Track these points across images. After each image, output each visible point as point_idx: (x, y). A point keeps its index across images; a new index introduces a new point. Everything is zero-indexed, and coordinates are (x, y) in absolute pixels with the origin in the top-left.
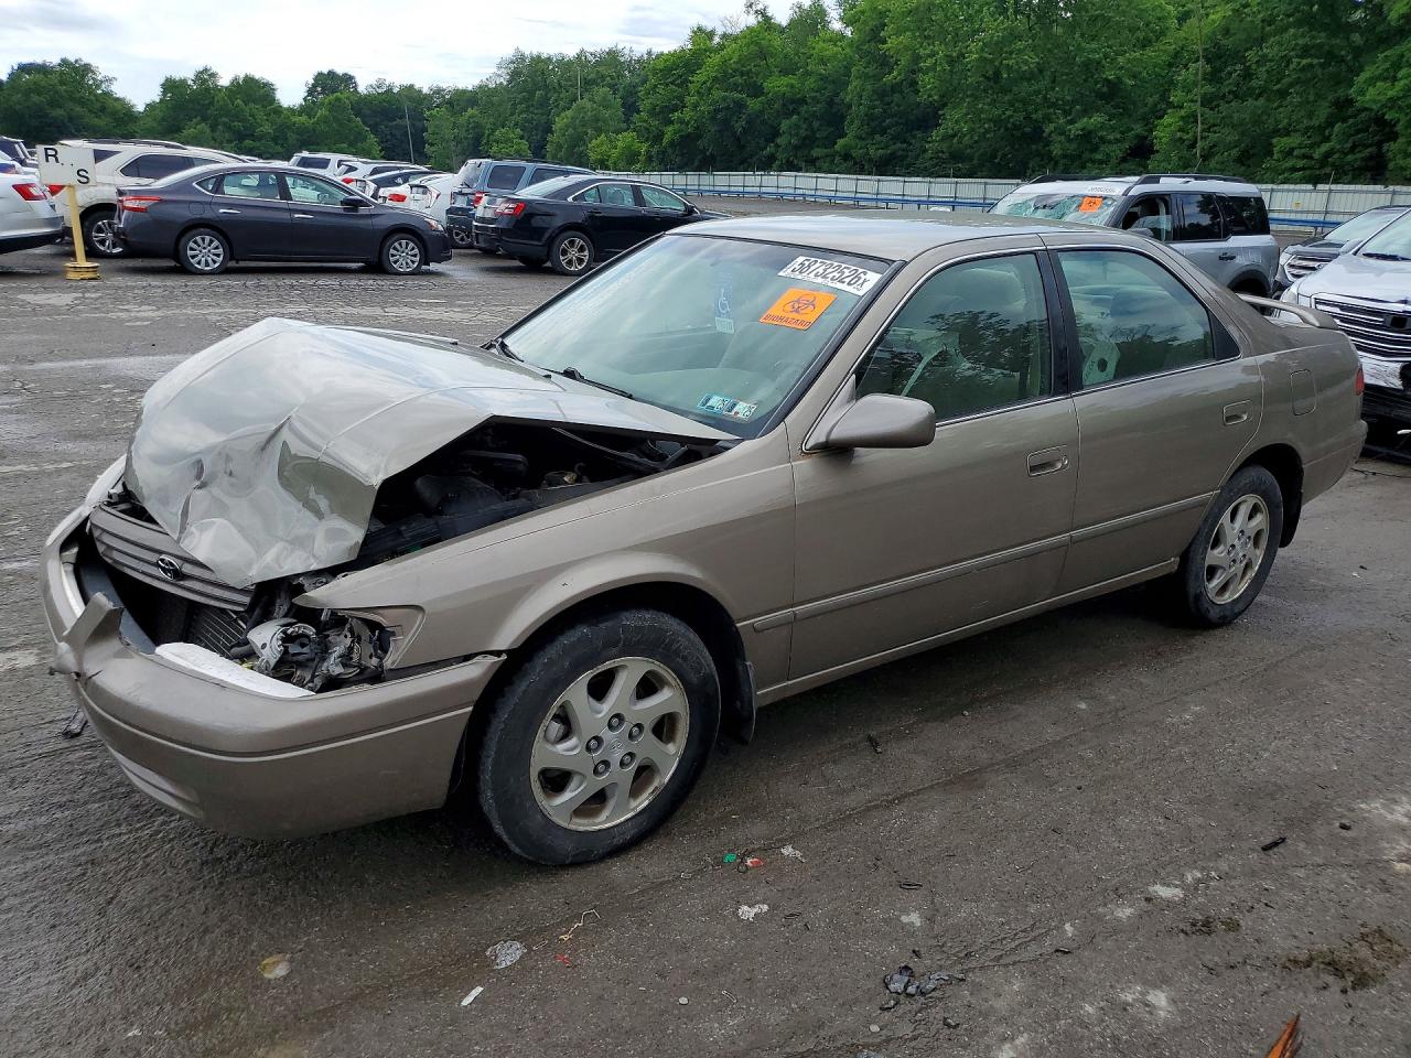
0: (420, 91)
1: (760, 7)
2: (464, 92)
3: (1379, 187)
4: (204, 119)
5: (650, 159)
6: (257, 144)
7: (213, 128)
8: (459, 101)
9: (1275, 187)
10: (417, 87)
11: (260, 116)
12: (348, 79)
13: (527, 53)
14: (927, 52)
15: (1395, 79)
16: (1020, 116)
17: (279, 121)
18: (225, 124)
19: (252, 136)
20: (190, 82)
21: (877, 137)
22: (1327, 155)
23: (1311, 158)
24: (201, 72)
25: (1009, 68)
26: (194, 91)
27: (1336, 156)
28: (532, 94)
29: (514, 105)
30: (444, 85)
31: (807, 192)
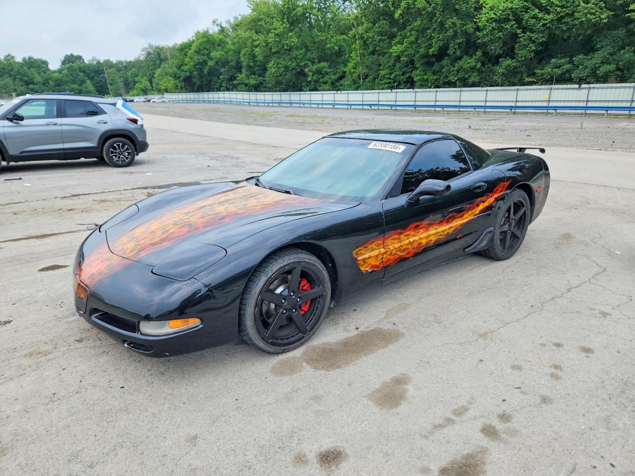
0: (112, 62)
1: (218, 22)
2: (130, 62)
3: (411, 90)
4: (10, 76)
5: (182, 88)
6: (35, 86)
7: (14, 79)
8: (129, 66)
9: (379, 91)
10: (111, 60)
11: (36, 75)
12: (79, 58)
13: (154, 45)
14: (257, 38)
15: (403, 44)
16: (294, 64)
17: (46, 76)
18: (19, 78)
19: (33, 83)
20: (3, 61)
21: (253, 76)
22: (395, 77)
23: (390, 78)
24: (8, 56)
25: (287, 45)
26: (4, 65)
27: (398, 77)
28: (155, 62)
29: (149, 67)
30: (122, 59)
31: (233, 100)
